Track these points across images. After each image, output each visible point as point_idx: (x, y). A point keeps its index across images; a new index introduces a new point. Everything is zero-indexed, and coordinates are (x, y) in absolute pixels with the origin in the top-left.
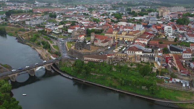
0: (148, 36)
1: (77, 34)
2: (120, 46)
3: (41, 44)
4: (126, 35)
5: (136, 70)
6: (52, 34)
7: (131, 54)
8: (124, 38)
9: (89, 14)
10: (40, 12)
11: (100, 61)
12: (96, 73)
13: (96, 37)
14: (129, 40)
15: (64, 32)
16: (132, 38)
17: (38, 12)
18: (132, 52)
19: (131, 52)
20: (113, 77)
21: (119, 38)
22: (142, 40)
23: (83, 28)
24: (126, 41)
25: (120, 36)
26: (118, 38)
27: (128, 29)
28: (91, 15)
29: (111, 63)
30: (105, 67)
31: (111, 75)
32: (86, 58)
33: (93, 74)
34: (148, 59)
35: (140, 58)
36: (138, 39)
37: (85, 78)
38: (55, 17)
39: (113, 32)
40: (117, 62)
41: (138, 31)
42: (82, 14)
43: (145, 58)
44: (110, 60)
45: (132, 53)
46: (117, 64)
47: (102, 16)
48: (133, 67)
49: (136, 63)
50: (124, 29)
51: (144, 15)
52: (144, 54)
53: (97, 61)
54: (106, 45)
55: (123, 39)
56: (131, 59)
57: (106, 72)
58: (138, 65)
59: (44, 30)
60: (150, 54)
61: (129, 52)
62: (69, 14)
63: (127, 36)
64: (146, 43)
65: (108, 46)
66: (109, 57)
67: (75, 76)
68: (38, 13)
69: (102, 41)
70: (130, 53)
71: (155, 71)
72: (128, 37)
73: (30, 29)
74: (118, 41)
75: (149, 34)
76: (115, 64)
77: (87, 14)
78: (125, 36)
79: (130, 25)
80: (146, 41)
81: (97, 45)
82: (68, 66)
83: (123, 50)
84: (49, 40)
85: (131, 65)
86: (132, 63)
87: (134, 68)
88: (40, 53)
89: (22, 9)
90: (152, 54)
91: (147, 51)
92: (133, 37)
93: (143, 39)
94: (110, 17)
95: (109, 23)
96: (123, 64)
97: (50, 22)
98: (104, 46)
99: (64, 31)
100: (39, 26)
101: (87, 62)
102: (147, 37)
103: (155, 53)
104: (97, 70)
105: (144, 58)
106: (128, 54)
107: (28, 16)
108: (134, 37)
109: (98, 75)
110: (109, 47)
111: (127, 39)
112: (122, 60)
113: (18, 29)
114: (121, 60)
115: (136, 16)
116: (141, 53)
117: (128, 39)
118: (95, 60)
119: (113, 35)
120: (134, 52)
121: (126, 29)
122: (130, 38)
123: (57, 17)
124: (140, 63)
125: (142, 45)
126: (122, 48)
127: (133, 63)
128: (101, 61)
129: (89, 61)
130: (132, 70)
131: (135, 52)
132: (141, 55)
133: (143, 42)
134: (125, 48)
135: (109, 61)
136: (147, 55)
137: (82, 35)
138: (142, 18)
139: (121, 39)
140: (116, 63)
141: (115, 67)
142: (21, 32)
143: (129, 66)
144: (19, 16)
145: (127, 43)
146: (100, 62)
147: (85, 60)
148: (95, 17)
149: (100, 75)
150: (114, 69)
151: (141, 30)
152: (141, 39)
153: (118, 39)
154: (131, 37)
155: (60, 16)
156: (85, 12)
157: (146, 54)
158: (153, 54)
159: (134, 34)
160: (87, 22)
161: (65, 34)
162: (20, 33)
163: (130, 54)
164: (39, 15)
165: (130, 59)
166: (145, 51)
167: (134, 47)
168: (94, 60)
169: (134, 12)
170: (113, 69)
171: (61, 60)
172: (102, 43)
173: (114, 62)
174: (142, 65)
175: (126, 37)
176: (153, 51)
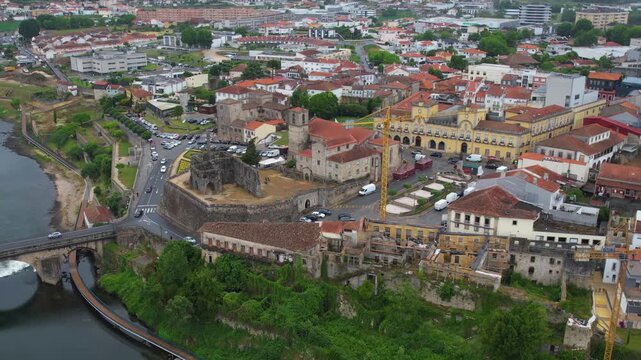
0: (606, 136)
1: (246, 115)
2: (431, 181)
3: (86, 155)
4: (481, 126)
5: (468, 324)
6: (148, 112)
7: (471, 230)
8: (469, 145)
9: (364, 33)
10: (161, 25)
11: (278, 253)
12: (247, 322)
13: (314, 129)
14: (492, 153)
15: (199, 105)
16: (510, 145)
17: (154, 22)
18: (477, 220)
19: (468, 218)
20: (326, 351)
21: (442, 144)
22: (560, 155)
23: (288, 87)
24: (476, 157)
25: (449, 133)
26: (437, 141)
27: (507, 101)
28: (375, 35)
29: (332, 272)
30: (299, 289)
31: (317, 341)
32: (210, 235)
33: (232, 325)
34: (557, 268)
35: (513, 257)
36: (539, 149)
37: (191, 340)
38: (206, 42)
39: (415, 111)
40: (368, 270)
41: (554, 111)
42: (331, 33)
43: (538, 258)
44: (331, 255)
45: (477, 227)
46: (364, 278)
47: (418, 44)
48: (455, 303)
49: (474, 283)
50: (487, 98)
51: (632, 40)
52: (546, 235)
53: (264, 254)
54: (354, 176)
55: (464, 147)
56: (453, 257)
57: (290, 321)
58: (483, 294)
59: (125, 96)
60: (581, 237)
61: (458, 216)
62: (274, 29)
63: (483, 135)
64: (581, 172)
65: (367, 179)
66: (330, 240)
67: (150, 322)
68: (150, 28)
69: (334, 152)
70: (467, 225)
71: (583, 344)
72: (491, 137)
73: (79, 89)
74: (435, 155)
75: (612, 126)
76: (355, 282)
77: (352, 30)
78: (474, 135)
79: (525, 81)
80: (582, 162)
81: (305, 171)
82: (135, 270)
83: (440, 203)
84: (122, 138)
85: (446, 295)
86: (449, 280)
87: (459, 312)
88: (62, 199)
89: (101, 13)
90: (591, 238)
91: (569, 218)
92: (515, 140)
93: (565, 152)
94: (460, 46)
95: (432, 72)
96: (399, 282)
97: (173, 65)
98: (341, 178)
99: (200, 101)
100: (115, 79)
101: (215, 255)
102: (593, 141)
103: (610, 233)
104: (250, 305)
105: (533, 259)
106: (452, 228)
107: (104, 39)
108: (525, 138)
109: (252, 332)
110: (370, 187)
111: (483, 148)
112: (395, 262)
113: (34, 88)
114: (391, 259)
115: (589, 42)
116: (525, 229)
117: (487, 151)
118: (255, 252)
119: (411, 127)
120: (487, 222)
121: (497, 100)
122: (502, 144)
123: (216, 43)
124: (497, 286)
125: (541, 183)
126: (437, 196)
127: (457, 282)
128: (282, 259)
129: (223, 251)
130: (446, 325)
131: (492, 220)
132: (524, 242)
133: (560, 168)
134: (452, 196)
135: (326, 258)
136: (562, 240)
137: (267, 120)
138: (616, 55)
139: (453, 147)
140: (359, 274)
141: (351, 294)
142: (38, 104)
143: (433, 298)
144: (65, 39)
145: (476, 171)
146: (277, 262)
147: (205, 247)
148: (387, 44)
149: (260, 332)
150: (347, 310)
151: (572, 105)
152: (557, 151)
153: (436, 150)
154: (507, 139)
155: (230, 39)
156: (347, 24)
157: (557, 236)
158: (602, 239)
159: (523, 125)
160: (326, 66)
161: (198, 117)
162: (34, 108)
163: (462, 229)
164: (145, 37)
165: (447, 259)
166: (558, 216)
167: (497, 191)
168: (247, 250)
169: (585, 25)
170: (338, 305)
171: (113, 238)
172: (333, 164)
173: (351, 269)
174: (505, 300)
175: (478, 140)
176: (603, 218)
